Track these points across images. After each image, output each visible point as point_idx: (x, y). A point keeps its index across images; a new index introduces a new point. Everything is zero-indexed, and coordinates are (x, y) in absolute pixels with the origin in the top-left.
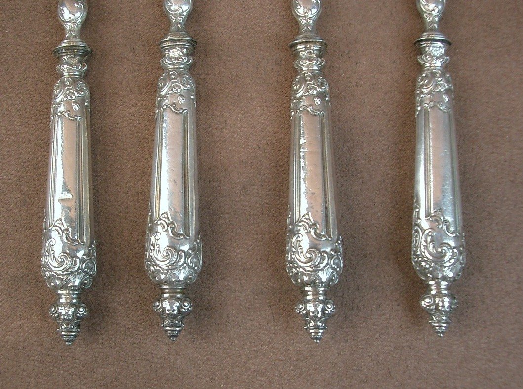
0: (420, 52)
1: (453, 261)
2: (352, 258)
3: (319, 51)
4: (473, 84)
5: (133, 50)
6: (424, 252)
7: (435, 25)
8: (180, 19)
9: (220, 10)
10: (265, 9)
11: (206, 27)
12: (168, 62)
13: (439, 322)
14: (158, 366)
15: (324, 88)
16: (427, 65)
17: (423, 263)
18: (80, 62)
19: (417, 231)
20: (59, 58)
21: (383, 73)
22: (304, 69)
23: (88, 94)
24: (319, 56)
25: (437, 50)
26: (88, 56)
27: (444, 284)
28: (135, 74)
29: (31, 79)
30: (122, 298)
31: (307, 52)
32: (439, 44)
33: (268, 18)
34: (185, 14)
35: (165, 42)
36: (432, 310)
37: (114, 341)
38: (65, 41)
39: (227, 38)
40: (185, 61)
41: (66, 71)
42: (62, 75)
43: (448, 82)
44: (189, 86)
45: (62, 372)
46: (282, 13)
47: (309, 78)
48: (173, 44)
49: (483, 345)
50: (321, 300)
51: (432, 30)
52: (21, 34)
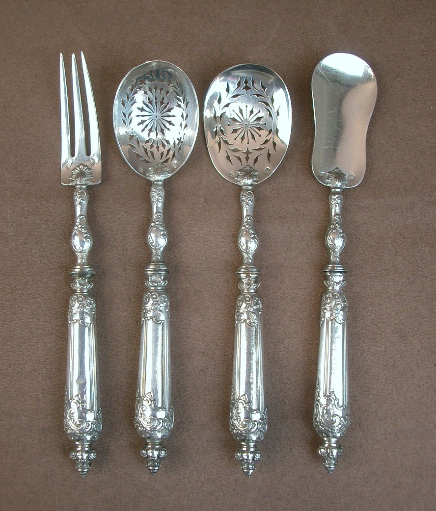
0: (326, 278)
1: (340, 426)
2: (274, 418)
3: (256, 278)
4: (362, 297)
5: (125, 270)
6: (321, 420)
7: (338, 259)
8: (159, 252)
9: (186, 242)
10: (218, 242)
11: (176, 254)
12: (151, 284)
13: (329, 464)
14: (143, 489)
15: (258, 306)
16: (330, 288)
17: (320, 427)
18: (89, 282)
19: (317, 405)
20: (74, 279)
21: (300, 289)
22: (245, 291)
23: (94, 305)
24: (256, 282)
25: (338, 278)
26: (93, 279)
27: (334, 440)
28: (127, 287)
29: (52, 289)
30: (118, 443)
31: (247, 279)
32: (340, 274)
33: (220, 248)
34: (162, 249)
35: (148, 271)
36: (325, 456)
37: (113, 472)
38: (77, 267)
39: (192, 263)
40: (163, 284)
41: (79, 290)
42: (76, 292)
43: (344, 301)
44: (165, 303)
45: (77, 492)
46: (231, 245)
47: (248, 299)
48: (154, 272)
49: (359, 476)
50: (252, 451)
51: (334, 263)
52: (44, 255)
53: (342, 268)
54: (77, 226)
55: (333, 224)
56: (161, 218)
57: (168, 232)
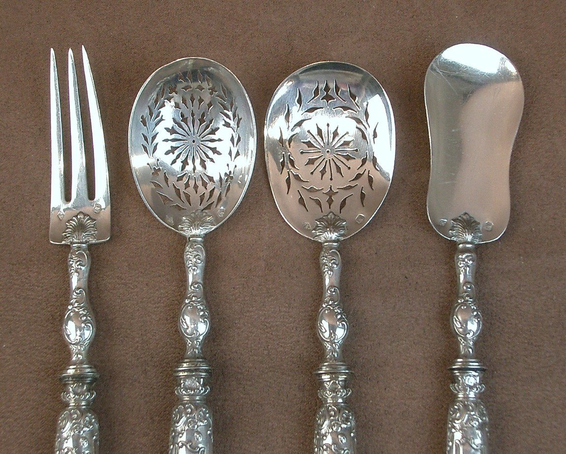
0: (454, 380)
3: (345, 381)
4: (511, 410)
5: (145, 372)
7: (470, 350)
8: (197, 344)
9: (239, 328)
10: (288, 327)
11: (224, 347)
12: (184, 392)
15: (349, 423)
16: (461, 395)
18: (88, 390)
20: (66, 385)
21: (414, 399)
22: (329, 401)
23: (97, 426)
24: (345, 387)
25: (472, 379)
26: (95, 384)
28: (147, 399)
29: (31, 403)
31: (332, 382)
32: (474, 373)
33: (291, 337)
34: (201, 337)
35: (181, 371)
38: (71, 367)
39: (247, 360)
40: (202, 391)
41: (73, 401)
42: (68, 405)
43: (482, 415)
44: (206, 421)
46: (307, 332)
47: (333, 413)
48: (189, 374)
51: (465, 356)
52: (20, 349)
53: (477, 364)
54: (72, 304)
55: (462, 297)
56: (200, 291)
57: (211, 312)
